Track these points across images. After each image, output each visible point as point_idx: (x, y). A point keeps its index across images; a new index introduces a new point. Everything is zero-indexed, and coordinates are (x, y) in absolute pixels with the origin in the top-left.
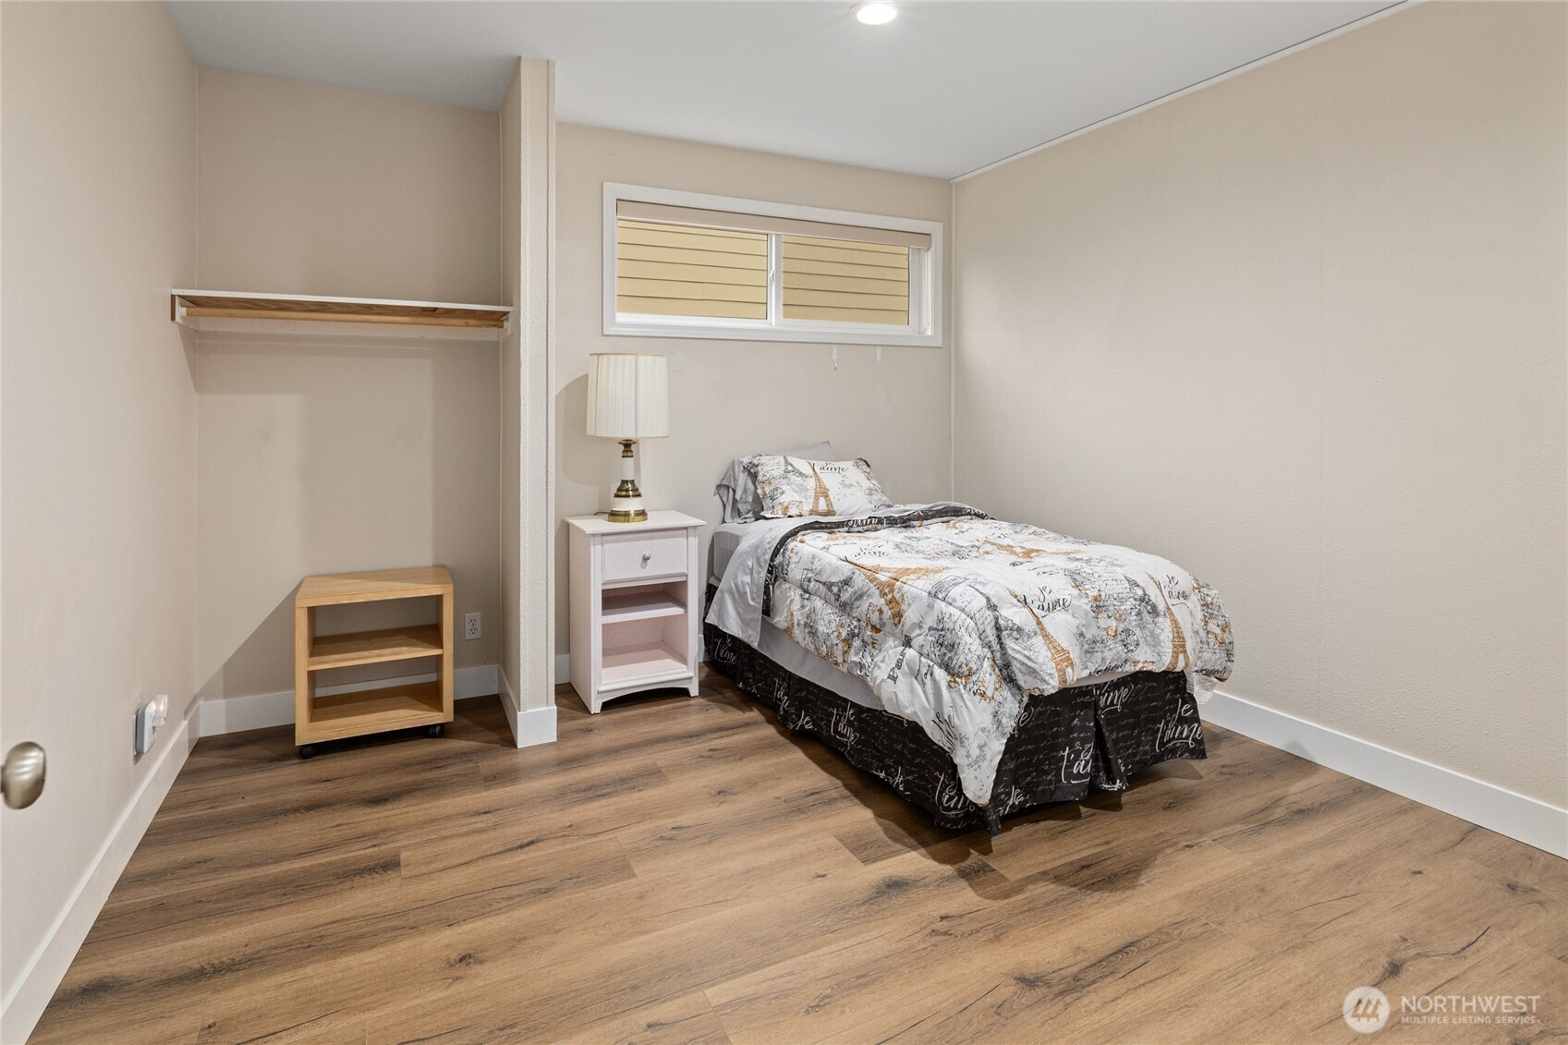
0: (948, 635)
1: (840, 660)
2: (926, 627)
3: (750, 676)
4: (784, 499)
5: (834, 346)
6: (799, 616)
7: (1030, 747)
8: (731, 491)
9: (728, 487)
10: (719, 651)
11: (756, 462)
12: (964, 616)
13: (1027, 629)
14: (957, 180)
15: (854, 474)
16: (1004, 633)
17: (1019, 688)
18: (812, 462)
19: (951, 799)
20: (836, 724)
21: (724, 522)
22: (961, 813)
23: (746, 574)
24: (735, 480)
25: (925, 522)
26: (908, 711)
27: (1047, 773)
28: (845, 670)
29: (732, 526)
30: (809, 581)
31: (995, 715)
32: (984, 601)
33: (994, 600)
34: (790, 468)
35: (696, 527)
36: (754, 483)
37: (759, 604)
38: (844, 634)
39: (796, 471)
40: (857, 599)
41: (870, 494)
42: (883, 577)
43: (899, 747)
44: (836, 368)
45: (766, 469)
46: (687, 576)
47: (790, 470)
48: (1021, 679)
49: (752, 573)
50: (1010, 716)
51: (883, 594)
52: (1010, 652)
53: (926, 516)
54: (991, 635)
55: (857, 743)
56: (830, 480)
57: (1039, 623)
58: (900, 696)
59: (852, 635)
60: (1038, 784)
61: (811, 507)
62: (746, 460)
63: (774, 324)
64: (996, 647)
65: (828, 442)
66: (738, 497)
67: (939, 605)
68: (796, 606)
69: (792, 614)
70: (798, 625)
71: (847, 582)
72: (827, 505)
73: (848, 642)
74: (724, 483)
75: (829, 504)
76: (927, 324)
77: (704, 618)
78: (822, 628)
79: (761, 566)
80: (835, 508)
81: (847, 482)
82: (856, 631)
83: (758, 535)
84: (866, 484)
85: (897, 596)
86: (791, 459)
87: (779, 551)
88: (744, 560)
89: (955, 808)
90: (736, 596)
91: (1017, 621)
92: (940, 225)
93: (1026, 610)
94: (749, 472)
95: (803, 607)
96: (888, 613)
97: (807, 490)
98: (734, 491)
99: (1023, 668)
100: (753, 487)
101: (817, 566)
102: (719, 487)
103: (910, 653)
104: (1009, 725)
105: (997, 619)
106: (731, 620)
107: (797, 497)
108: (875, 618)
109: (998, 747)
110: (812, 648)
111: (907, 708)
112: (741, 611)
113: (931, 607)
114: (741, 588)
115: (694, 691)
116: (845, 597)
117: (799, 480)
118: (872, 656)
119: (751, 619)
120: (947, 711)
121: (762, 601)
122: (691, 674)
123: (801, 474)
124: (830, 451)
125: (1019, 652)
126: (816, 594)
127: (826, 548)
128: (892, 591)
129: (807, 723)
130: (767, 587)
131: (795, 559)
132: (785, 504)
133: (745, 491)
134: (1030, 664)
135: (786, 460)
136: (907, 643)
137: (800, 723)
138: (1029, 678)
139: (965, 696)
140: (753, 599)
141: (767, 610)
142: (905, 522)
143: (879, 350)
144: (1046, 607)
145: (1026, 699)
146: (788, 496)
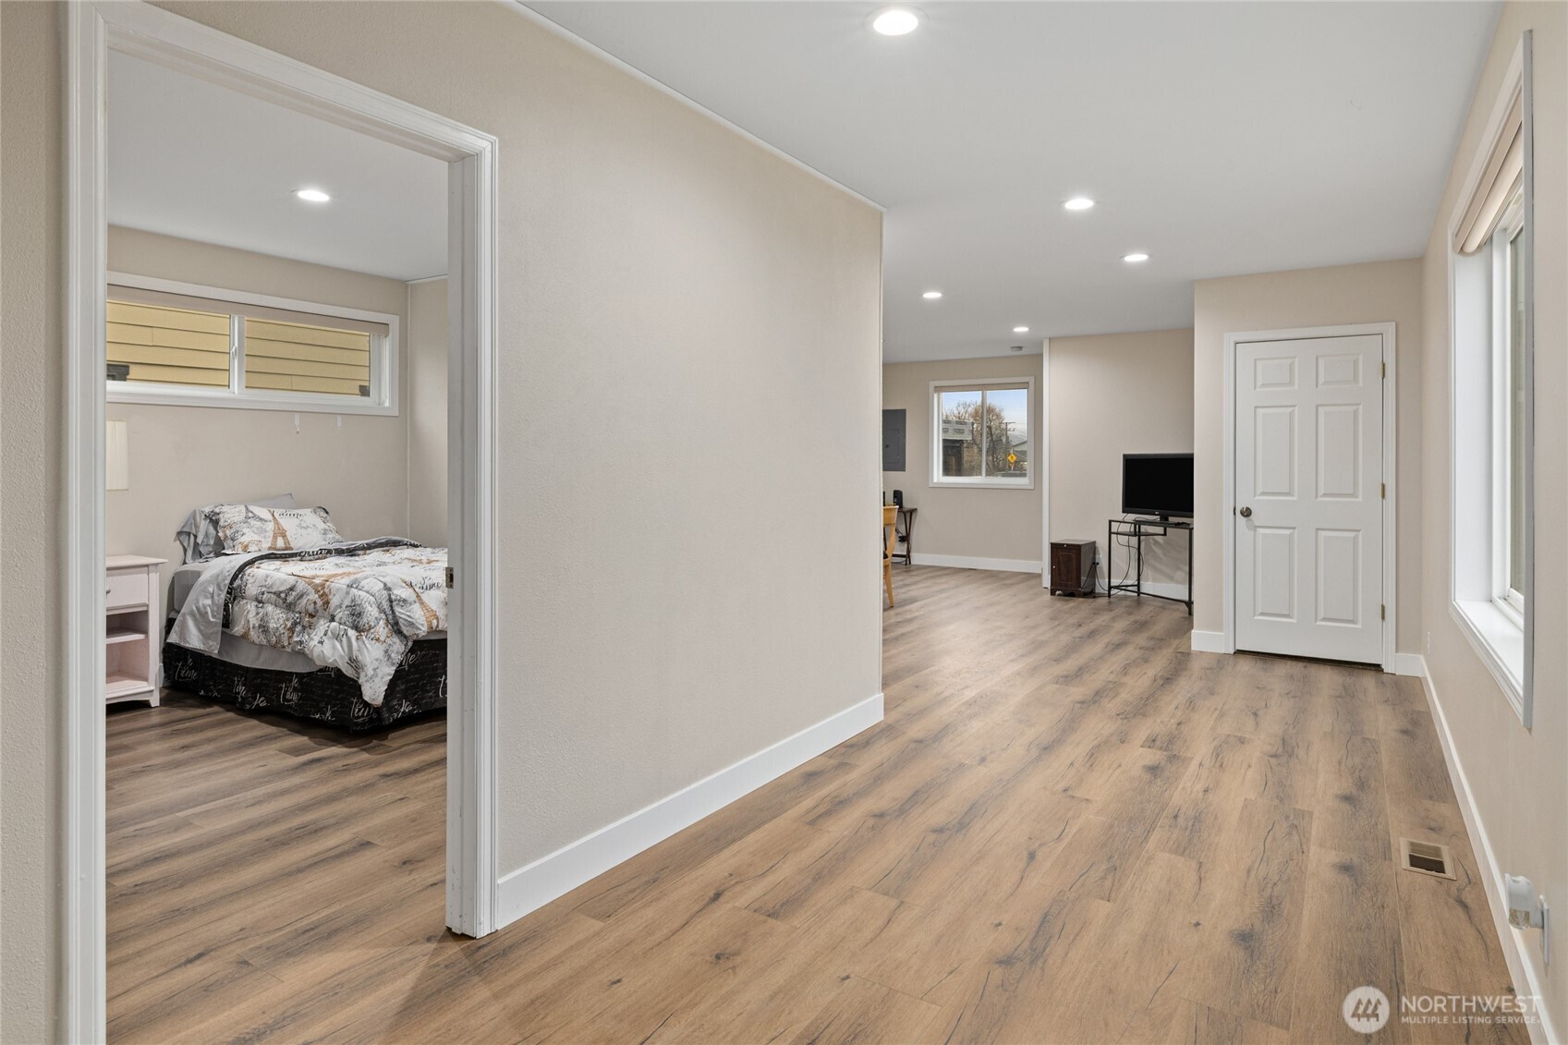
0: (358, 608)
1: (286, 643)
2: (344, 607)
3: (211, 683)
4: (245, 539)
5: (296, 414)
6: (254, 621)
7: (417, 676)
8: (192, 537)
9: (189, 534)
10: (180, 672)
11: (217, 510)
12: (368, 595)
13: (410, 600)
14: (411, 282)
15: (310, 517)
16: (394, 603)
17: (405, 637)
18: (272, 510)
19: (360, 710)
20: (285, 695)
21: (185, 563)
22: (367, 719)
23: (207, 598)
24: (197, 527)
25: (368, 552)
26: (330, 661)
27: (429, 692)
28: (290, 650)
29: (193, 565)
30: (263, 594)
31: (386, 652)
32: (382, 585)
33: (389, 585)
34: (250, 515)
35: (157, 564)
36: (216, 529)
37: (219, 619)
38: (289, 624)
39: (255, 517)
40: (299, 599)
41: (325, 534)
42: (317, 581)
43: (329, 692)
44: (298, 432)
45: (227, 516)
46: (148, 606)
47: (250, 516)
48: (405, 630)
49: (212, 597)
50: (398, 653)
51: (317, 592)
52: (397, 614)
53: (370, 547)
54: (386, 605)
55: (299, 700)
56: (288, 524)
57: (418, 596)
58: (325, 652)
59: (295, 624)
60: (423, 699)
61: (269, 545)
62: (207, 510)
63: (236, 391)
64: (389, 612)
65: (291, 495)
66: (199, 541)
67: (354, 591)
68: (251, 615)
69: (248, 621)
70: (254, 628)
71: (292, 589)
72: (285, 543)
73: (292, 630)
74: (185, 530)
75: (287, 542)
76: (385, 397)
77: (166, 639)
78: (272, 625)
79: (221, 590)
80: (292, 545)
81: (304, 525)
82: (298, 620)
83: (216, 569)
84: (322, 526)
85: (327, 591)
86: (251, 508)
87: (237, 576)
88: (206, 587)
89: (363, 716)
90: (198, 616)
91: (403, 596)
92: (397, 318)
93: (411, 590)
94: (211, 519)
95: (258, 614)
96: (320, 603)
97: (266, 531)
98: (196, 537)
99: (406, 623)
100: (214, 532)
101: (269, 581)
102: (180, 533)
103: (334, 624)
104: (397, 658)
105: (390, 595)
106: (193, 637)
107: (256, 537)
108: (311, 608)
109: (388, 672)
110: (265, 642)
111: (329, 658)
112: (202, 628)
113: (348, 593)
114: (202, 609)
115: (155, 701)
116: (290, 599)
117: (258, 524)
118: (309, 635)
119: (212, 633)
120: (355, 653)
121: (222, 616)
122: (152, 688)
123: (261, 519)
124: (293, 502)
125: (403, 614)
126: (268, 602)
127: (278, 570)
128: (323, 588)
129: (262, 702)
130: (226, 605)
131: (251, 580)
132: (245, 543)
133: (207, 535)
134: (409, 619)
135: (247, 509)
136: (332, 619)
137: (256, 703)
138: (409, 628)
139: (366, 642)
140: (214, 616)
141: (227, 623)
142: (351, 552)
143: (339, 418)
144: (425, 587)
145: (410, 644)
146: (248, 536)
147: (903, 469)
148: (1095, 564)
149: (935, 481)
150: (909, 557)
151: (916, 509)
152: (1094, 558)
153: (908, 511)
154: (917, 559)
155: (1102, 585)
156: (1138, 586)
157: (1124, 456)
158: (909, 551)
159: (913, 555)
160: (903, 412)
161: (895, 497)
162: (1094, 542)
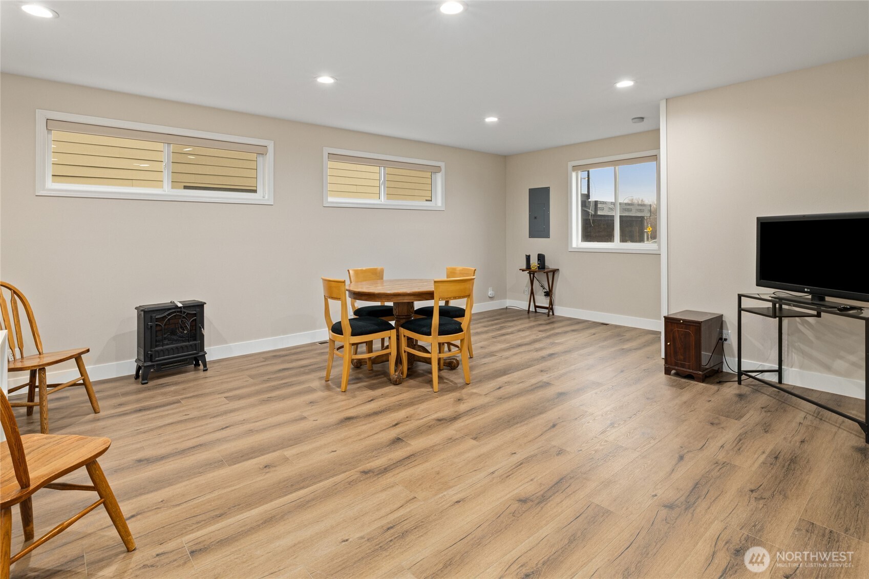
147: (547, 236)
148: (721, 340)
149: (574, 245)
150: (552, 309)
151: (558, 270)
152: (721, 333)
153: (550, 271)
154: (559, 311)
155: (730, 364)
156: (780, 371)
157: (758, 219)
158: (551, 303)
159: (556, 308)
160: (547, 190)
161: (538, 260)
162: (722, 316)
